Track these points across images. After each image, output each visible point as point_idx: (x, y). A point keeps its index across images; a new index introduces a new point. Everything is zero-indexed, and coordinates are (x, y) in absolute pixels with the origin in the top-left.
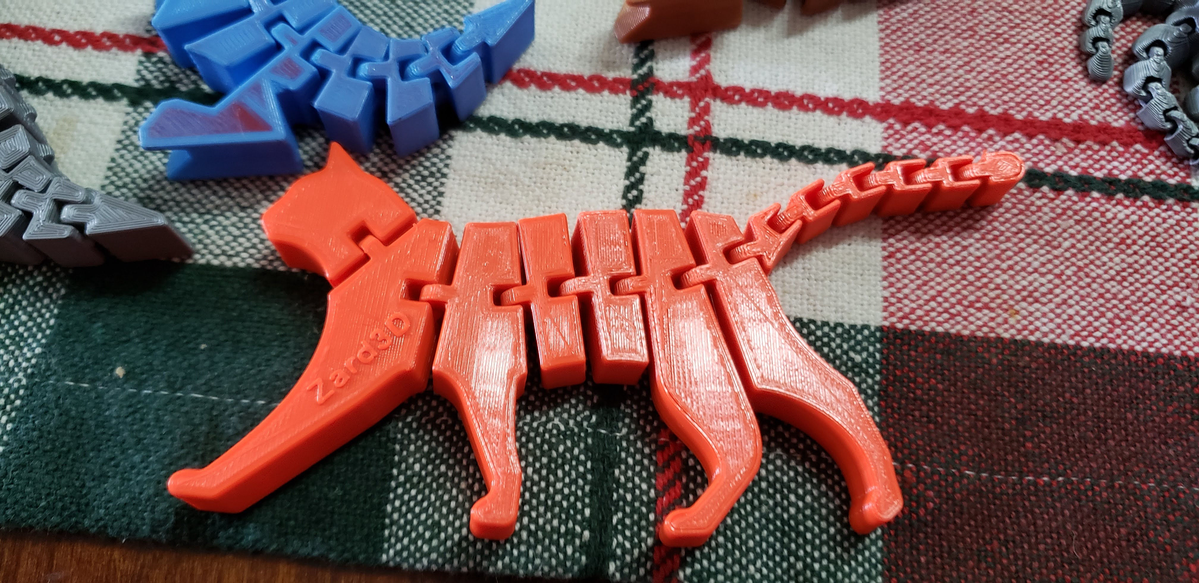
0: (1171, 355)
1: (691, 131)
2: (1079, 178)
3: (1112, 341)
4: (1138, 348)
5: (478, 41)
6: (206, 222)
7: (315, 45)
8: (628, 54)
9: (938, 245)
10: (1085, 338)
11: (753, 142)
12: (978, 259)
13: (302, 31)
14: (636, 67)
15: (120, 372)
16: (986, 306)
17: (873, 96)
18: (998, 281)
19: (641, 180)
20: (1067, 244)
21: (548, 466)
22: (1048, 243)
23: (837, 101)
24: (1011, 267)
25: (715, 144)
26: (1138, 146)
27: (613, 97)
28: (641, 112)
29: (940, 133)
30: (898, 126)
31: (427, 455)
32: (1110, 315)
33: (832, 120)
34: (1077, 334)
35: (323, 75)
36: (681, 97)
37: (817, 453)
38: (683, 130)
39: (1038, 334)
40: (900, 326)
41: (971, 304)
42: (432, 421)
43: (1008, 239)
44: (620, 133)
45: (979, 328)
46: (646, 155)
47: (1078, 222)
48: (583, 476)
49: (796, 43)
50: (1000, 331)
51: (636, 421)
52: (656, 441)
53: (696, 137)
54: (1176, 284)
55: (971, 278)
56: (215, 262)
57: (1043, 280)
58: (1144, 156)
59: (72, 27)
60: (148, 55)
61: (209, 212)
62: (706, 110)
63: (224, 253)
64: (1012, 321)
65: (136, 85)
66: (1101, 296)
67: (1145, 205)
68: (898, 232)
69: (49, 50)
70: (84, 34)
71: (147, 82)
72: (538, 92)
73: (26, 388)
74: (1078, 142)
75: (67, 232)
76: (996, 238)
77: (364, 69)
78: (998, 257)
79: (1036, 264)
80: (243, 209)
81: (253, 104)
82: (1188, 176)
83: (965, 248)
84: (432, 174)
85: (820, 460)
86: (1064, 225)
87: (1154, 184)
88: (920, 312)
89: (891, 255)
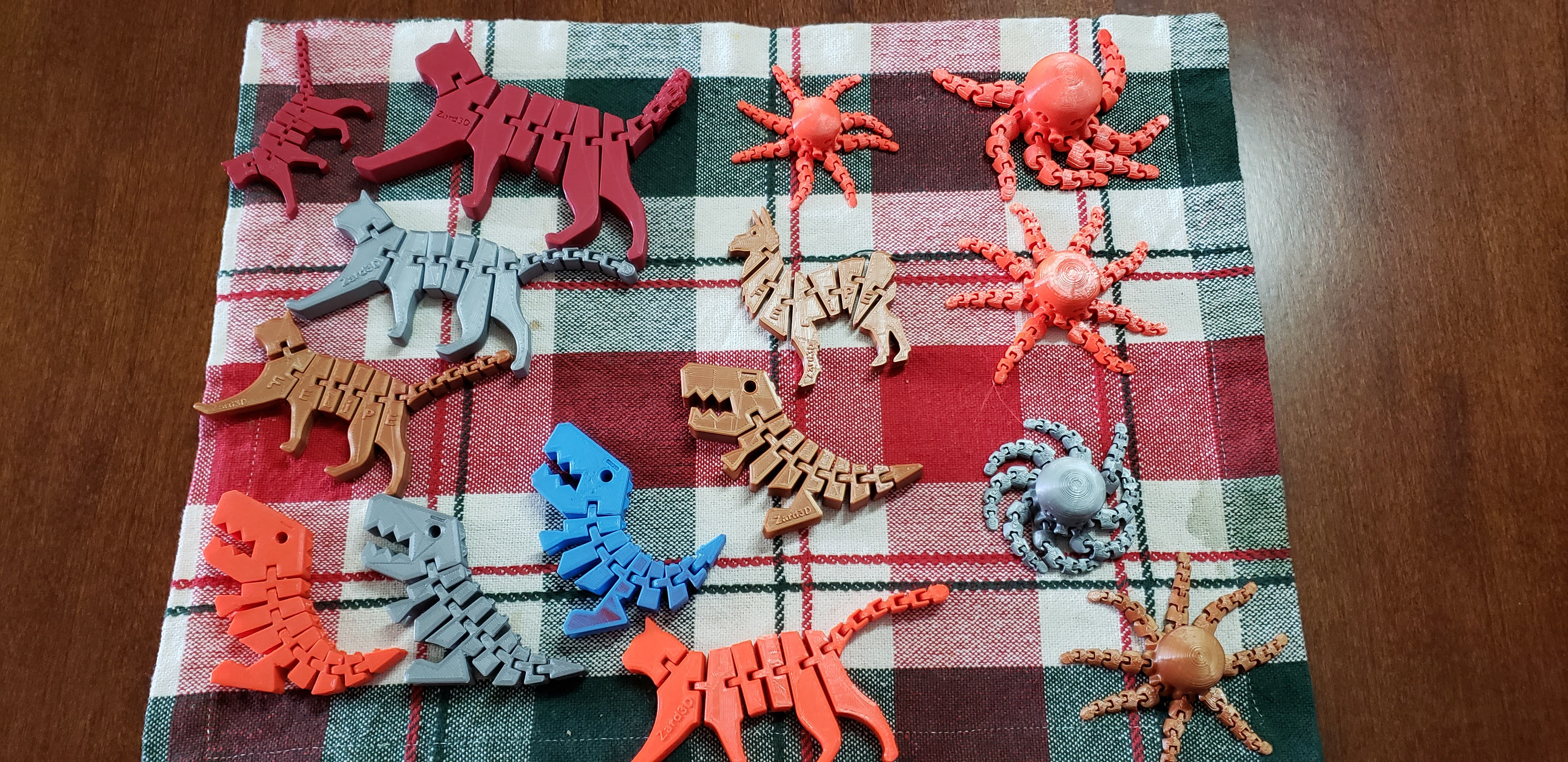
0: (1024, 667)
1: (803, 581)
2: (983, 583)
3: (997, 663)
4: (1009, 666)
5: (704, 562)
6: (591, 656)
7: (632, 574)
8: (770, 543)
9: (918, 625)
10: (985, 663)
11: (831, 583)
12: (936, 630)
14: (775, 550)
15: (569, 732)
16: (941, 653)
17: (885, 552)
18: (946, 640)
19: (782, 609)
20: (977, 618)
21: (756, 752)
22: (969, 618)
23: (869, 557)
24: (951, 632)
25: (815, 586)
26: (1011, 563)
27: (766, 567)
28: (779, 574)
29: (918, 567)
30: (897, 567)
31: (705, 753)
32: (996, 651)
33: (867, 566)
34: (982, 661)
35: (638, 589)
36: (797, 563)
38: (800, 581)
39: (964, 664)
40: (902, 667)
41: (934, 653)
42: (705, 737)
43: (950, 618)
44: (771, 586)
45: (937, 664)
46: (784, 595)
47: (982, 606)
48: (771, 755)
49: (848, 526)
50: (946, 664)
51: (791, 727)
52: (800, 735)
53: (805, 583)
54: (1027, 632)
55: (933, 640)
56: (599, 675)
57: (966, 637)
58: (1014, 568)
59: (508, 565)
60: (547, 574)
61: (591, 651)
62: (809, 569)
63: (602, 670)
64: (952, 659)
65: (544, 591)
66: (993, 642)
67: (1014, 593)
68: (900, 621)
69: (500, 577)
70: (515, 567)
71: (549, 589)
72: (731, 569)
73: (530, 745)
74: (982, 564)
75: (543, 678)
76: (944, 618)
77: (655, 583)
78: (945, 628)
79: (963, 629)
80: (606, 647)
83: (930, 625)
84: (688, 618)
86: (976, 608)
87: (1017, 582)
88: (910, 660)
89: (897, 633)
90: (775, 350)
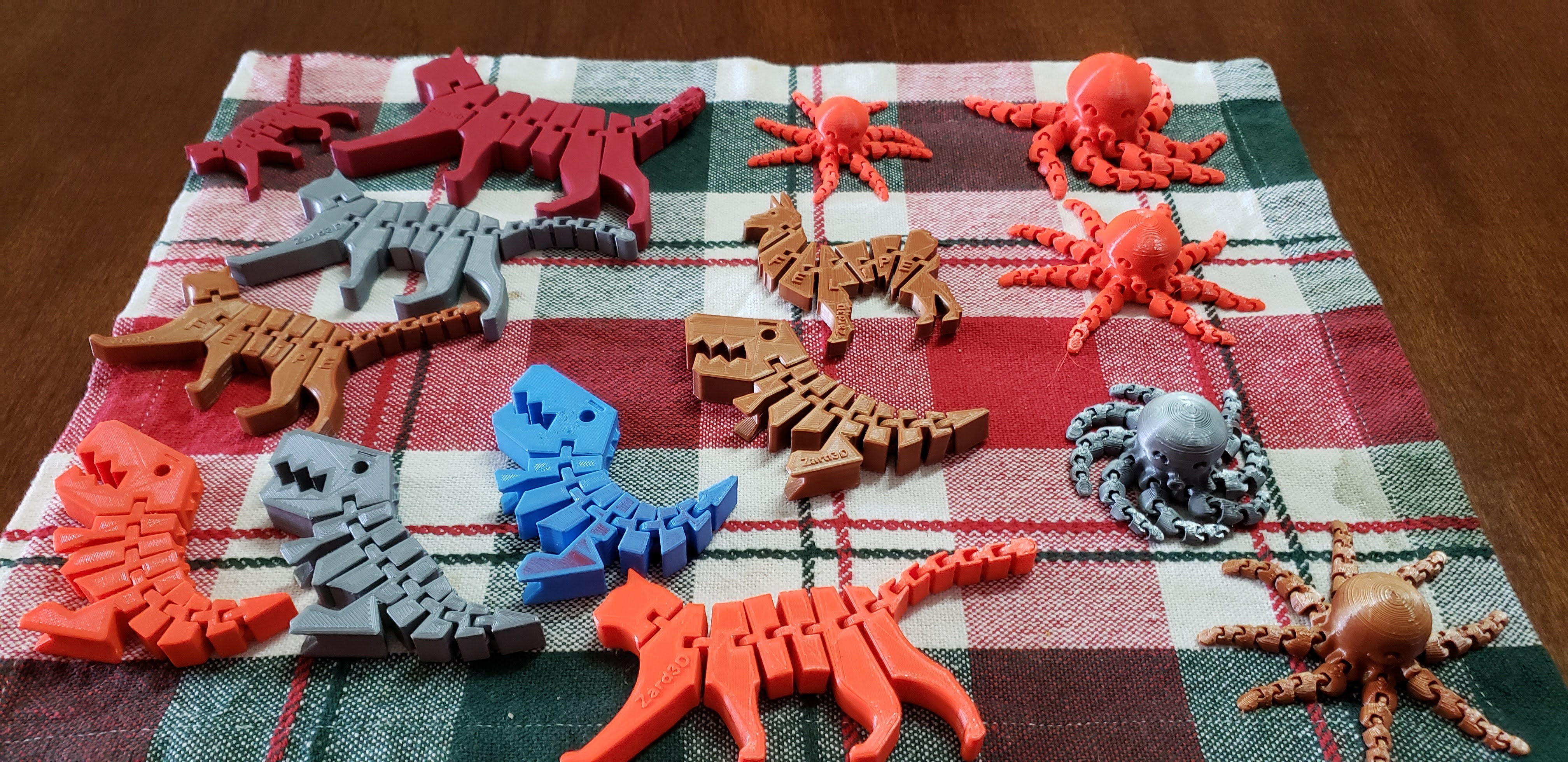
0: (1148, 649)
1: (839, 547)
2: (1080, 553)
3: (1111, 644)
4: (1128, 647)
5: (708, 504)
6: (550, 628)
7: (613, 516)
8: (794, 507)
9: (997, 600)
10: (1095, 644)
11: (877, 550)
12: (1023, 605)
13: (605, 508)
14: (800, 514)
15: (511, 716)
16: (1031, 631)
17: (946, 518)
18: (1037, 617)
19: (812, 577)
20: (1077, 592)
21: (778, 741)
22: (1065, 592)
23: (924, 523)
24: (1044, 608)
25: (855, 553)
26: (1114, 532)
27: (789, 531)
28: (807, 539)
29: (990, 535)
30: (963, 534)
31: (704, 745)
32: (1108, 630)
33: (923, 533)
34: (1090, 642)
35: (620, 532)
36: (830, 528)
37: (938, 721)
38: (834, 547)
39: (1065, 644)
40: (979, 647)
41: (1022, 631)
42: (704, 725)
43: (1040, 592)
44: (796, 552)
45: (1028, 644)
46: (813, 562)
47: (1082, 579)
48: (799, 745)
49: (895, 492)
50: (1041, 644)
51: (828, 714)
52: (840, 724)
53: (842, 549)
54: (1147, 609)
55: (1020, 616)
56: (560, 650)
57: (1065, 614)
58: (1119, 537)
59: (450, 524)
60: (500, 535)
61: (551, 621)
62: (846, 534)
63: (564, 644)
64: (1048, 638)
65: (495, 553)
66: (1102, 619)
67: (1123, 565)
68: (972, 594)
69: (438, 538)
70: (458, 527)
71: (502, 551)
72: (743, 533)
73: (454, 730)
74: (1077, 533)
75: (481, 631)
76: (1032, 592)
77: (644, 526)
78: (1035, 603)
79: (1059, 605)
80: (572, 618)
81: (582, 551)
82: (1148, 546)
83: (1014, 600)
84: (685, 586)
85: (940, 725)
86: (1074, 581)
87: (1126, 553)
88: (990, 638)
89: (969, 608)
90: (799, 319)
